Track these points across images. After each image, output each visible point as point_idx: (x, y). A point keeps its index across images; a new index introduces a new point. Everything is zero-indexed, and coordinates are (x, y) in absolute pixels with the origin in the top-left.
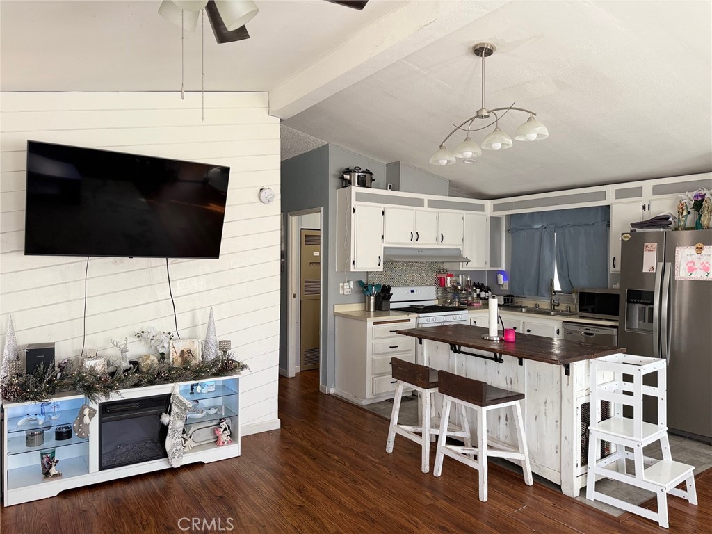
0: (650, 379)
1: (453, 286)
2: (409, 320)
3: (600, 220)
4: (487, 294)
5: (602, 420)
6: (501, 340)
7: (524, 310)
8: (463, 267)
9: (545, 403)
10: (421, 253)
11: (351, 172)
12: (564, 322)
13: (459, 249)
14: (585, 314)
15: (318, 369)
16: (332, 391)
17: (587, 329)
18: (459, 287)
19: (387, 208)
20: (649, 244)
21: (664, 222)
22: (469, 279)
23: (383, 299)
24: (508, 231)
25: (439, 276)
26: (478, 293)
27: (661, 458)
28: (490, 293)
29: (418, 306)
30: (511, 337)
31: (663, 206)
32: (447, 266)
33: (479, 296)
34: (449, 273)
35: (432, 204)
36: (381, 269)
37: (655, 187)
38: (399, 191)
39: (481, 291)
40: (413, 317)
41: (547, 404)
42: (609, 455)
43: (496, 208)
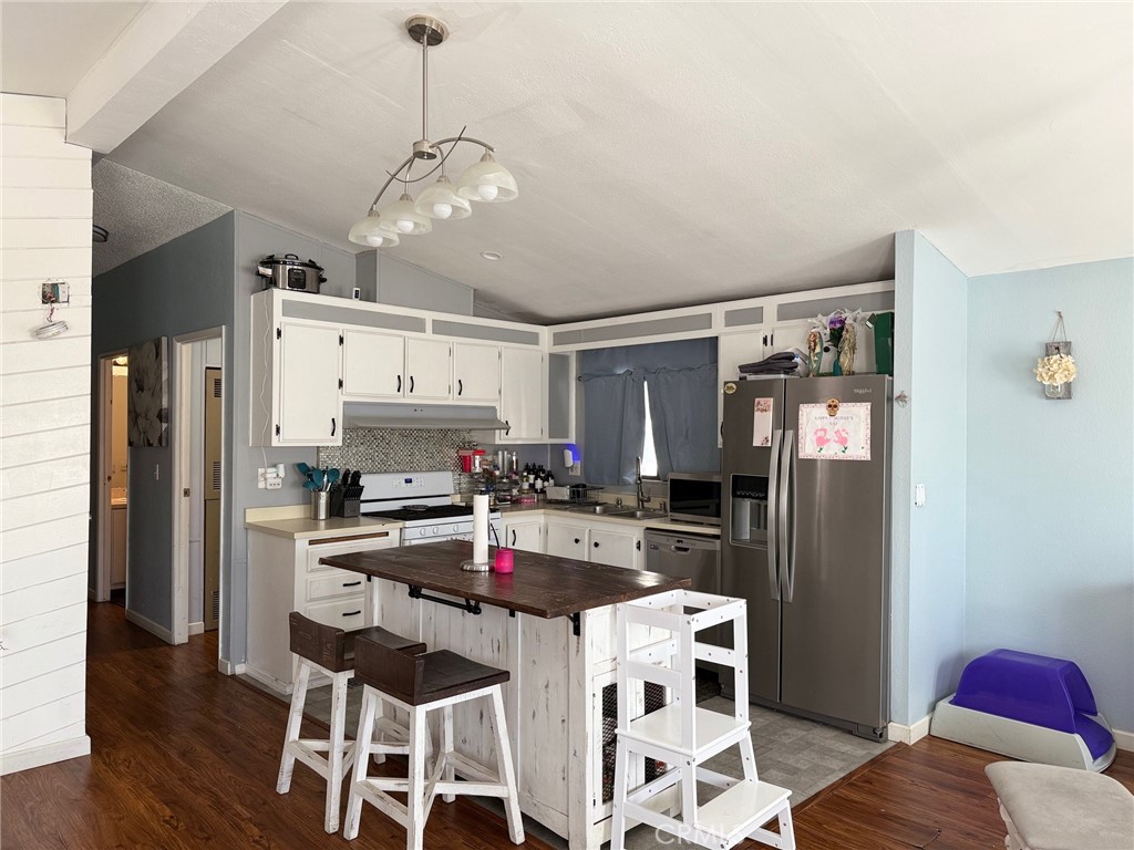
0: (720, 635)
1: (484, 470)
2: (387, 534)
3: (708, 362)
4: (546, 484)
5: (647, 712)
6: (492, 570)
7: (598, 508)
8: (500, 438)
9: (547, 687)
10: (419, 414)
11: (278, 262)
12: (648, 529)
13: (494, 408)
14: (678, 516)
15: (217, 629)
16: (240, 669)
17: (678, 541)
18: (497, 473)
19: (348, 331)
20: (762, 400)
21: (786, 364)
22: (514, 458)
23: (345, 496)
24: (579, 379)
25: (463, 453)
26: (532, 481)
27: (741, 777)
28: (551, 481)
29: (413, 506)
30: (507, 565)
31: (791, 338)
32: (476, 437)
33: (532, 486)
34: (479, 448)
35: (441, 328)
36: (338, 441)
37: (781, 307)
38: (375, 302)
39: (536, 479)
40: (393, 528)
41: (549, 690)
42: (663, 773)
43: (559, 339)
